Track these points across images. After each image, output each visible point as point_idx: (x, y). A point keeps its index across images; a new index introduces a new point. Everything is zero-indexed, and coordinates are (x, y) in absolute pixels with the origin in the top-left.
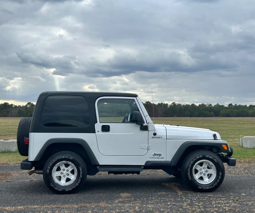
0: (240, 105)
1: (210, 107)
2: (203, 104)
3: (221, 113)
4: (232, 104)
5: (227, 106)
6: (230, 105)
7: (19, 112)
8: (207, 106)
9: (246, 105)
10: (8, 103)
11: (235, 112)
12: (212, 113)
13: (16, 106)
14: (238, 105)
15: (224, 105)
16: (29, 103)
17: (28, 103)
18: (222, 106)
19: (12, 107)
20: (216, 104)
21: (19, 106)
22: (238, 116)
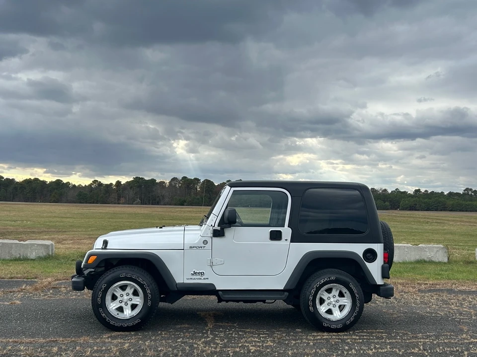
0: (433, 192)
1: (384, 194)
2: (374, 189)
3: (401, 204)
4: (419, 190)
5: (412, 193)
6: (417, 191)
7: (80, 195)
8: (380, 192)
9: (442, 193)
10: (62, 181)
11: (424, 203)
12: (387, 203)
13: (74, 186)
14: (429, 192)
15: (407, 191)
16: (95, 181)
17: (93, 182)
18: (405, 193)
19: (68, 187)
20: (394, 190)
21: (80, 185)
22: (428, 209)
